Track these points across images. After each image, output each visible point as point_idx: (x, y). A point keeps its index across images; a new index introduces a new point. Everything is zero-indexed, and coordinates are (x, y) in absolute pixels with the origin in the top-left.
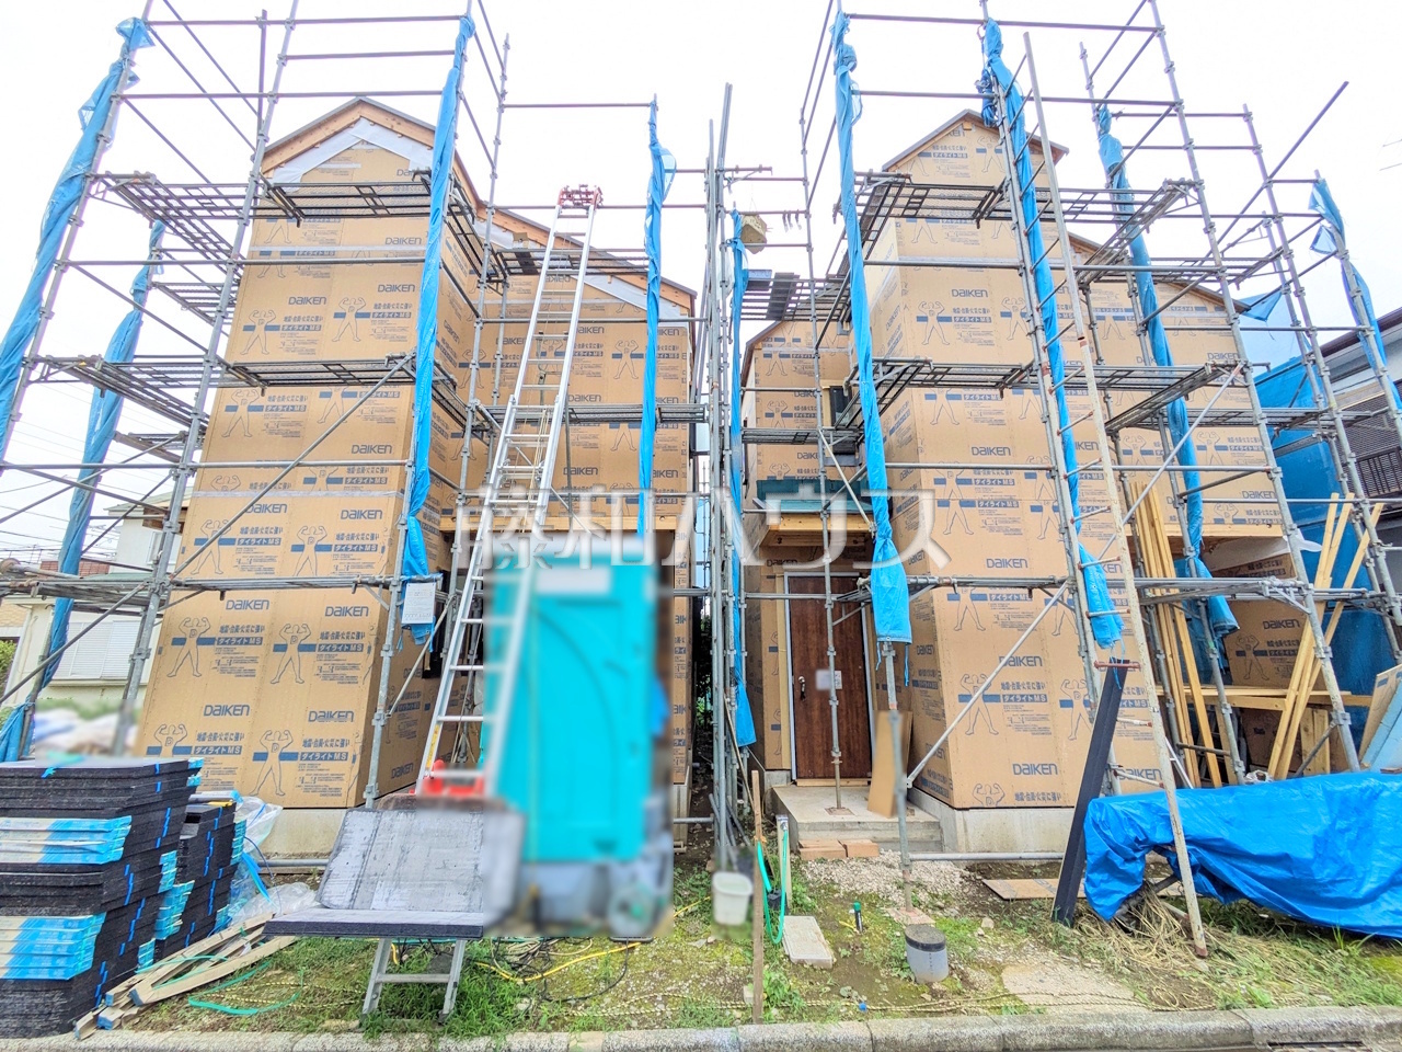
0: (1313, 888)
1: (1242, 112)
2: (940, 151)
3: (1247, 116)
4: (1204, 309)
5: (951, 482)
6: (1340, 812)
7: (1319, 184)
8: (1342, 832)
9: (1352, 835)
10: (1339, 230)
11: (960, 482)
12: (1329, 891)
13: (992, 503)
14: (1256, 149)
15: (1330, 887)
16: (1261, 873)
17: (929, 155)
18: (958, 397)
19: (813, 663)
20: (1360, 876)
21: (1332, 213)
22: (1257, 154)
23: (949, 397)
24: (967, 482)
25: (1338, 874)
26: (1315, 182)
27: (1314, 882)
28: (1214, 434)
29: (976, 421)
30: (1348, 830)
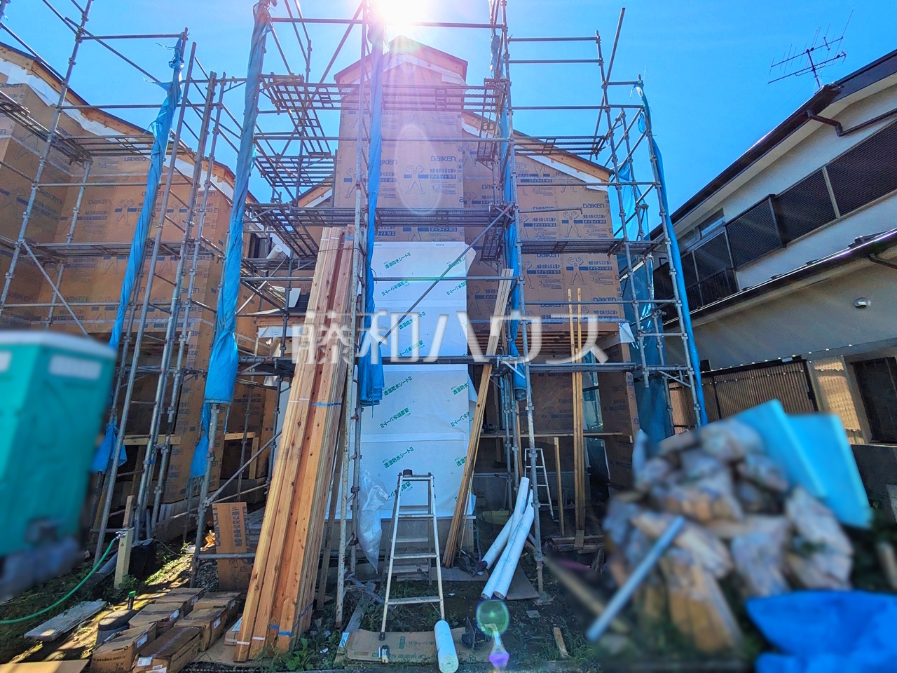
1: (596, 36)
3: (598, 39)
10: (649, 118)
14: (601, 61)
21: (645, 107)
22: (601, 65)
28: (580, 258)
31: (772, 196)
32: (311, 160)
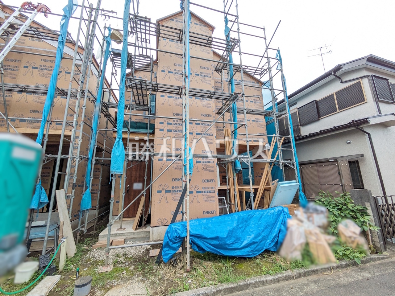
0: (226, 246)
1: (263, 28)
2: (177, 20)
3: (264, 29)
4: (254, 82)
5: (165, 124)
6: (241, 222)
7: (278, 51)
8: (240, 228)
10: (281, 64)
11: (168, 124)
12: (231, 246)
13: (177, 131)
14: (265, 38)
15: (232, 245)
16: (212, 243)
17: (173, 20)
18: (171, 97)
19: (133, 180)
20: (242, 241)
21: (280, 60)
22: (265, 40)
23: (169, 97)
24: (171, 124)
25: (235, 241)
26: (278, 50)
27: (226, 244)
29: (176, 105)
30: (242, 227)
31: (316, 100)
32: (140, 58)
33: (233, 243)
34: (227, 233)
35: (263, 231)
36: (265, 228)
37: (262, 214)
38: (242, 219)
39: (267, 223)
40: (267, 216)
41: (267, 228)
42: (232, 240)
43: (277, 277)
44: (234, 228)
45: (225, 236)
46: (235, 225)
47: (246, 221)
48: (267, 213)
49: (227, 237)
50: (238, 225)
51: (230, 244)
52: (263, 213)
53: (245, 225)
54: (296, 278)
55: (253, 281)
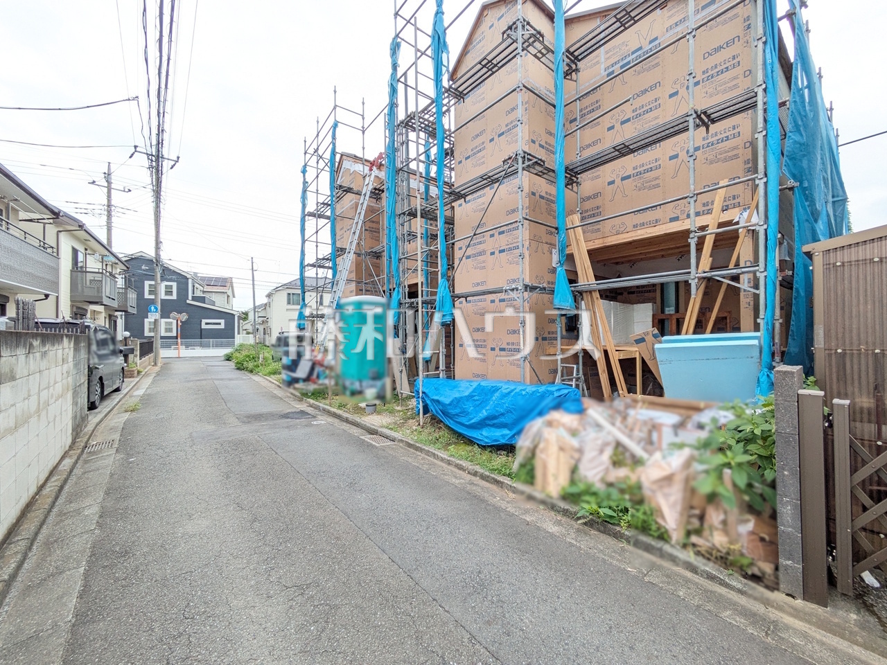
2: (474, 44)
5: (464, 248)
9: (477, 403)
17: (470, 50)
25: (460, 413)
27: (448, 413)
33: (457, 415)
34: (451, 400)
35: (502, 414)
36: (507, 412)
37: (513, 390)
38: (482, 390)
39: (513, 405)
40: (519, 395)
41: (512, 412)
42: (457, 411)
43: (449, 459)
44: (462, 397)
45: (448, 403)
46: (467, 394)
47: (486, 394)
48: (521, 390)
49: (450, 405)
50: (470, 397)
51: (454, 415)
52: (515, 389)
53: (483, 398)
54: (469, 473)
55: (427, 449)
